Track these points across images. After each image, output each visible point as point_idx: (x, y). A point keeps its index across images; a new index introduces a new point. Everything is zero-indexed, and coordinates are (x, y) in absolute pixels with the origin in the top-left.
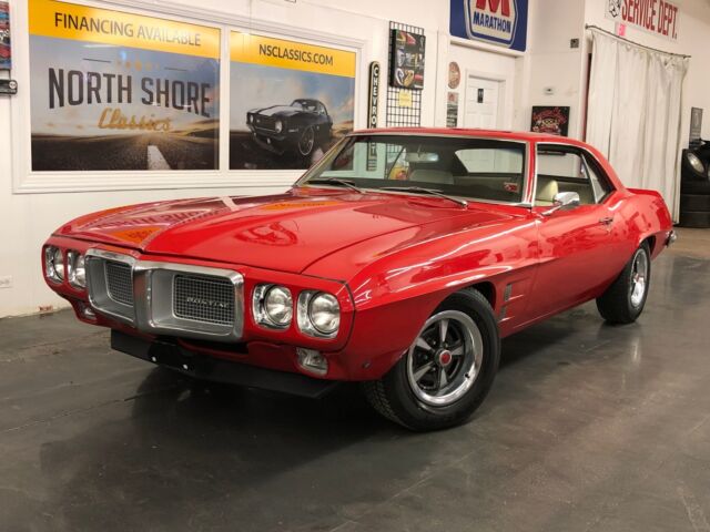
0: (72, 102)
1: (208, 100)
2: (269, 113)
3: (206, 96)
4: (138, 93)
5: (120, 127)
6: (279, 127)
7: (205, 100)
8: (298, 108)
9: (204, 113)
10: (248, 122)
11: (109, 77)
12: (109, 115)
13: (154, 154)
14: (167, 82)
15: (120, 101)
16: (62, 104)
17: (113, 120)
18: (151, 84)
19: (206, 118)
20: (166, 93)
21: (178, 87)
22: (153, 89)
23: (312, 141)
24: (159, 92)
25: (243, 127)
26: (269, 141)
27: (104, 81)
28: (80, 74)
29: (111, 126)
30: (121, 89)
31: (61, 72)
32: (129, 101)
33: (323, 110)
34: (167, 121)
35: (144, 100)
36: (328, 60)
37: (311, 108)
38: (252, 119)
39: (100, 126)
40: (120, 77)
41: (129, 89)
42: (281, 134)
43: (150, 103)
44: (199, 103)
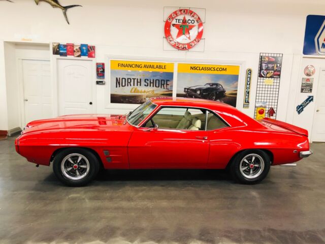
0: (122, 86)
2: (194, 88)
4: (143, 83)
5: (137, 92)
6: (198, 92)
7: (167, 85)
8: (209, 86)
9: (167, 89)
10: (185, 91)
11: (134, 79)
12: (134, 90)
14: (153, 80)
15: (137, 85)
16: (119, 86)
17: (135, 90)
18: (148, 80)
20: (153, 83)
21: (157, 81)
22: (148, 82)
24: (150, 83)
25: (182, 92)
26: (194, 97)
27: (132, 80)
28: (125, 79)
29: (134, 92)
30: (138, 82)
31: (119, 78)
32: (140, 85)
33: (220, 87)
34: (153, 91)
35: (145, 85)
36: (224, 69)
37: (215, 86)
39: (131, 92)
40: (137, 79)
41: (140, 82)
42: (199, 95)
43: (148, 86)
44: (165, 86)
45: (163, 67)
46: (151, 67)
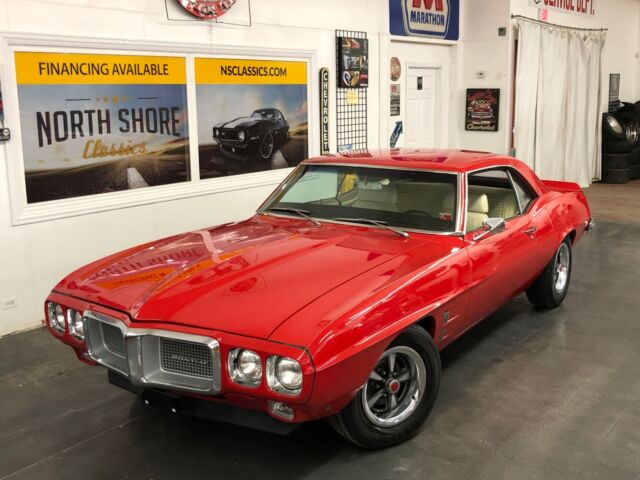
0: (58, 139)
1: (177, 121)
2: (232, 126)
3: (176, 118)
4: (115, 123)
5: (102, 154)
6: (242, 136)
7: (175, 122)
8: (259, 117)
9: (175, 134)
10: (215, 136)
11: (90, 113)
12: (92, 147)
13: (133, 175)
14: (141, 111)
15: (101, 132)
16: (50, 142)
17: (96, 148)
18: (127, 113)
19: (177, 138)
20: (141, 120)
21: (151, 113)
22: (129, 118)
23: (271, 145)
24: (134, 120)
25: (211, 141)
26: (233, 150)
27: (85, 117)
28: (64, 114)
29: (94, 155)
30: (100, 122)
31: (47, 114)
32: (109, 132)
33: (280, 117)
34: (143, 144)
35: (121, 130)
36: (282, 72)
37: (270, 116)
38: (217, 133)
39: (85, 156)
40: (99, 112)
41: (108, 121)
42: (244, 142)
43: (127, 131)
44: (170, 125)
45: (161, 71)
46: (132, 69)
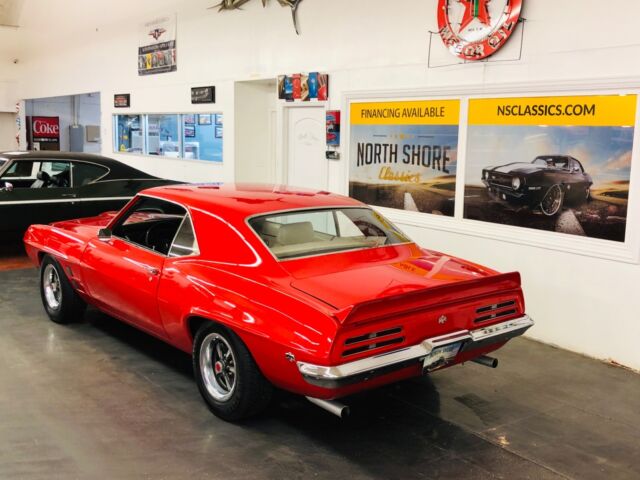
0: (367, 163)
1: (448, 159)
2: (506, 170)
3: (447, 156)
4: (401, 156)
5: (391, 179)
6: (517, 183)
7: (446, 159)
8: (542, 165)
9: (445, 170)
10: (484, 178)
11: (386, 145)
12: (384, 171)
13: (409, 199)
14: (419, 147)
15: (391, 161)
16: (362, 164)
17: (387, 172)
18: (409, 147)
19: (445, 174)
20: (418, 155)
21: (427, 151)
22: (410, 152)
23: (559, 202)
24: (414, 154)
25: (478, 182)
27: (383, 148)
28: (371, 145)
29: (385, 178)
30: (391, 153)
31: (363, 144)
32: (396, 161)
33: (577, 167)
34: (418, 176)
35: (404, 161)
36: (588, 110)
37: (560, 166)
38: (487, 175)
39: (380, 177)
40: (391, 146)
41: (396, 153)
42: (519, 190)
43: (408, 162)
44: (441, 161)
45: (439, 113)
46: (415, 113)
